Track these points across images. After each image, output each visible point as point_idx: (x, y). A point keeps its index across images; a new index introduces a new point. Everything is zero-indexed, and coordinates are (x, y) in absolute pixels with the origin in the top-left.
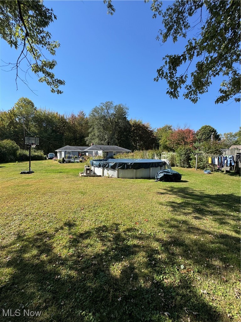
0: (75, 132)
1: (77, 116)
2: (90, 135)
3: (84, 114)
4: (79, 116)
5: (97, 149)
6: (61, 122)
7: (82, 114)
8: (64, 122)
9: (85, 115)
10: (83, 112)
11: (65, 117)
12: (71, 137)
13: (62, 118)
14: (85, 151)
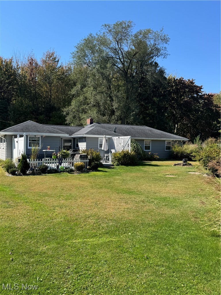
0: (35, 97)
1: (40, 63)
2: (73, 103)
3: (55, 59)
4: (44, 62)
5: (109, 132)
6: (5, 74)
7: (52, 58)
8: (11, 75)
9: (58, 61)
10: (53, 54)
11: (14, 65)
12: (26, 108)
13: (7, 65)
14: (74, 138)
